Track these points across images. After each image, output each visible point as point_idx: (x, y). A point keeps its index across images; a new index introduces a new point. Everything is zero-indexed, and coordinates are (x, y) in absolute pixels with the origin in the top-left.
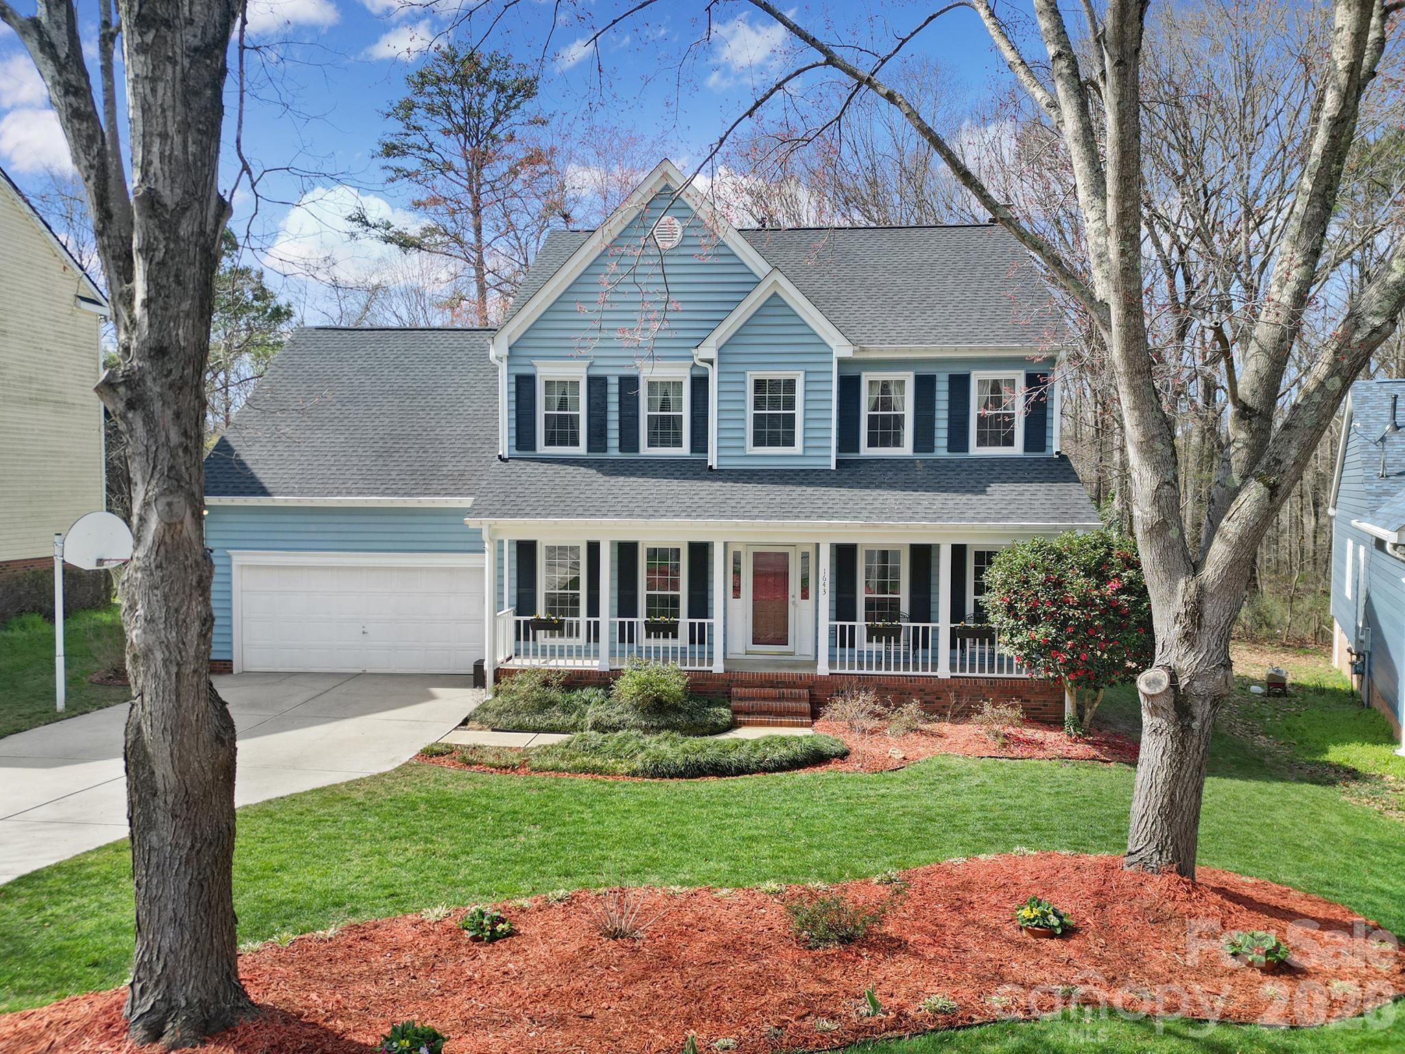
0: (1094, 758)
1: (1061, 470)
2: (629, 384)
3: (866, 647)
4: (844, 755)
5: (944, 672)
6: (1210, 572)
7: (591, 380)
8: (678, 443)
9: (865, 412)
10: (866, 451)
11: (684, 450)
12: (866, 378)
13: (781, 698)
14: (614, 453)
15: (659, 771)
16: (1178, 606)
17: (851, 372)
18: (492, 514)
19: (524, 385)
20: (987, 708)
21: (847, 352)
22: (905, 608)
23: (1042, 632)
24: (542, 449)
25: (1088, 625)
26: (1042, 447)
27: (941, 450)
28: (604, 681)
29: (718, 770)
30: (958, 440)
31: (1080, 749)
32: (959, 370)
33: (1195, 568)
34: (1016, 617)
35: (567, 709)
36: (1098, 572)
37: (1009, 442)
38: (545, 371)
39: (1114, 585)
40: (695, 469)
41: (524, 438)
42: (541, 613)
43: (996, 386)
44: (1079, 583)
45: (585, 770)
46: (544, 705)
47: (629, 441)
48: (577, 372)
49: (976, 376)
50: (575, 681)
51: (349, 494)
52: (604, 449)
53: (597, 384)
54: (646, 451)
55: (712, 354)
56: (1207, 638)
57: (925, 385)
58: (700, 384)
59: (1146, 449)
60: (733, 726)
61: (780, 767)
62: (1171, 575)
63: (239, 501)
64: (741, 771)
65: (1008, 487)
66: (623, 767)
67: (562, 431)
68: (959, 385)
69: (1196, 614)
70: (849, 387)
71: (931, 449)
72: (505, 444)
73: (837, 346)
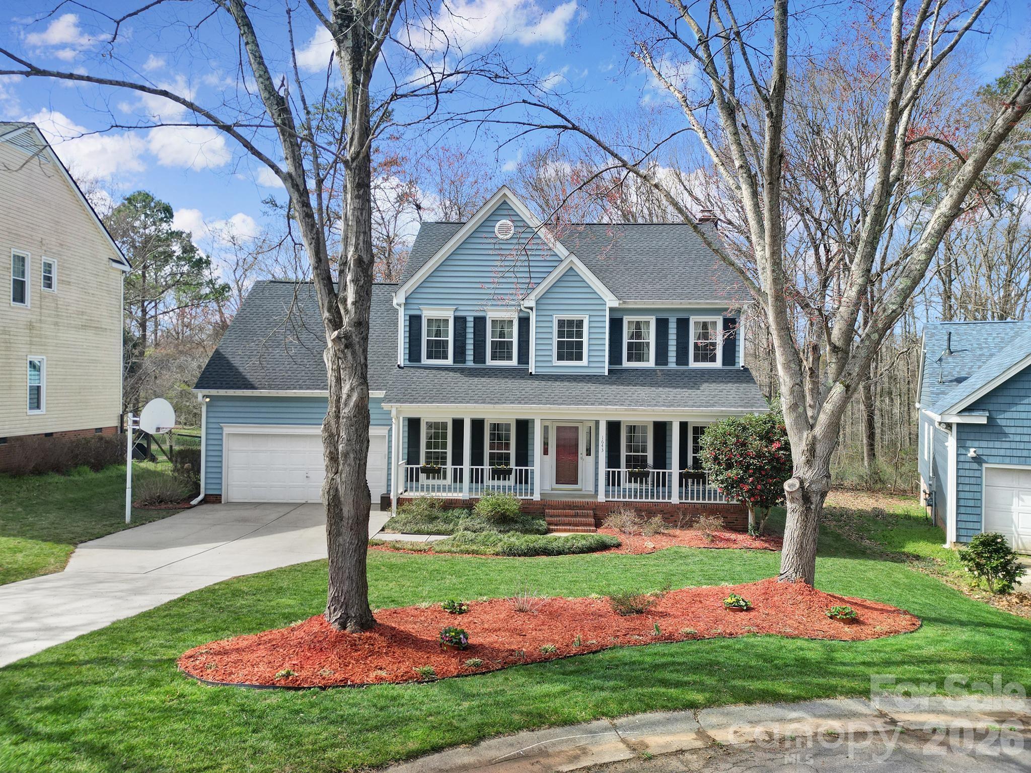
0: (765, 548)
1: (745, 376)
2: (480, 322)
3: (627, 485)
4: (618, 546)
5: (675, 500)
6: (818, 431)
7: (456, 319)
8: (510, 358)
9: (625, 340)
10: (626, 364)
11: (514, 362)
12: (626, 319)
13: (576, 516)
14: (470, 363)
15: (512, 552)
16: (803, 446)
17: (617, 316)
18: (398, 401)
19: (414, 321)
20: (702, 519)
21: (616, 304)
22: (650, 461)
23: (733, 473)
24: (425, 361)
26: (733, 362)
27: (672, 364)
28: (467, 505)
29: (546, 552)
30: (682, 358)
31: (757, 544)
32: (682, 316)
33: (812, 427)
34: (719, 464)
35: (447, 521)
36: (767, 437)
37: (713, 359)
38: (428, 313)
39: (776, 445)
40: (521, 373)
41: (414, 354)
42: (423, 463)
43: (705, 325)
44: (755, 444)
45: (468, 552)
46: (432, 519)
47: (479, 356)
48: (449, 314)
49: (693, 319)
50: (448, 505)
51: (301, 388)
52: (464, 361)
53: (460, 321)
54: (490, 362)
55: (532, 304)
56: (818, 463)
57: (662, 325)
58: (524, 322)
59: (787, 367)
60: (548, 531)
61: (582, 551)
62: (800, 431)
63: (231, 392)
64: (560, 553)
65: (713, 386)
66: (490, 550)
67: (437, 349)
68: (683, 324)
69: (812, 450)
70: (616, 325)
71: (666, 364)
72: (402, 358)
73: (609, 300)
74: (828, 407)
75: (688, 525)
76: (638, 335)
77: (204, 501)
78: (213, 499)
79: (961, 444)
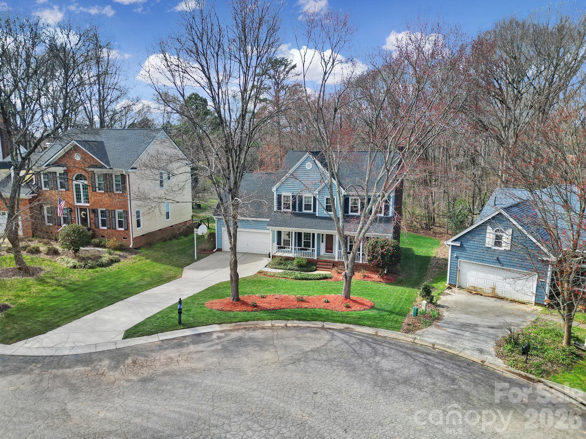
0: (380, 282)
2: (301, 197)
4: (331, 278)
7: (293, 196)
8: (311, 210)
9: (350, 206)
10: (350, 213)
11: (312, 211)
12: (350, 198)
13: (327, 265)
14: (297, 211)
15: (296, 279)
17: (347, 197)
18: (272, 226)
19: (279, 196)
20: (362, 270)
21: (346, 194)
24: (283, 210)
28: (293, 259)
29: (306, 279)
31: (379, 279)
32: (370, 197)
35: (284, 265)
37: (381, 213)
38: (283, 194)
39: (384, 250)
40: (313, 216)
41: (279, 208)
42: (282, 245)
45: (284, 277)
46: (280, 264)
47: (300, 209)
48: (290, 194)
50: (287, 259)
52: (295, 210)
54: (304, 211)
55: (317, 193)
58: (315, 198)
60: (316, 270)
61: (318, 279)
64: (310, 279)
66: (290, 278)
67: (287, 206)
70: (346, 200)
72: (275, 209)
73: (343, 192)
76: (355, 203)
77: (216, 251)
78: (220, 250)
79: (452, 252)
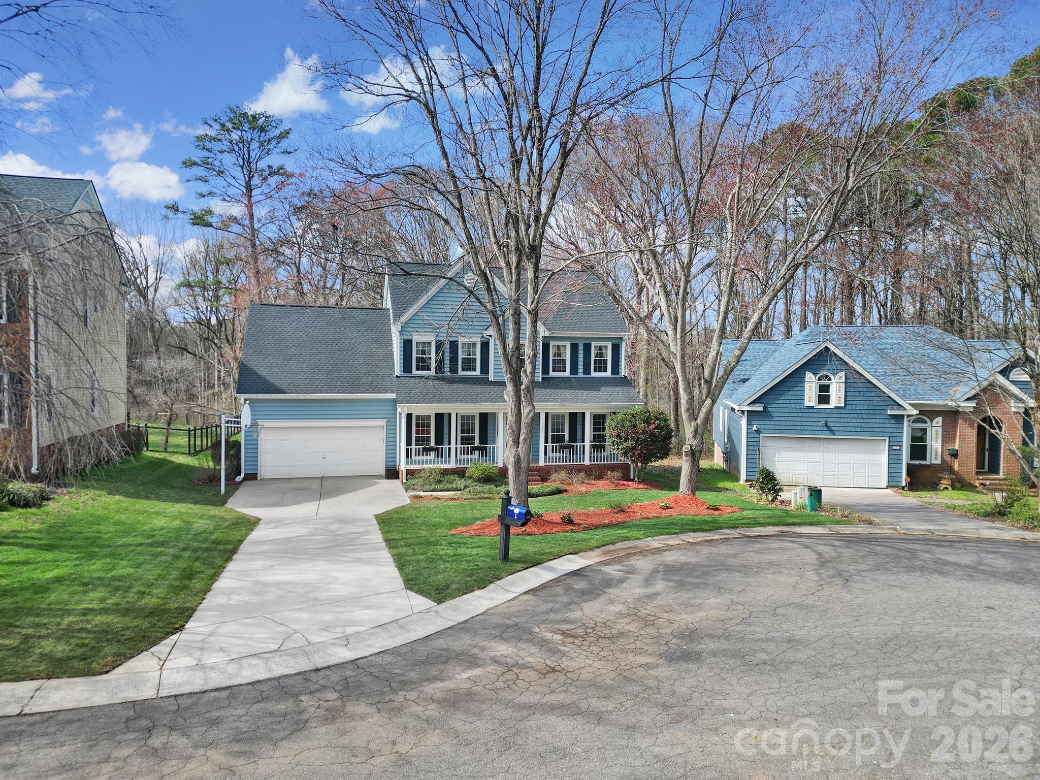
1: (626, 382)
2: (454, 345)
3: (551, 455)
4: (566, 491)
5: (587, 462)
6: (699, 421)
7: (437, 342)
8: (474, 370)
9: (551, 358)
10: (552, 374)
11: (477, 373)
12: (552, 343)
14: (447, 373)
16: (692, 429)
17: (547, 341)
18: (408, 402)
19: (407, 345)
20: (609, 473)
21: (547, 334)
22: (567, 438)
23: (630, 443)
24: (415, 372)
25: (645, 440)
26: (618, 373)
27: (581, 374)
30: (587, 370)
32: (587, 342)
33: (696, 419)
34: (621, 438)
35: (450, 482)
36: (647, 421)
37: (605, 370)
38: (416, 338)
39: (653, 426)
40: (483, 381)
41: (407, 368)
42: (413, 444)
43: (600, 348)
44: (641, 426)
46: (440, 481)
47: (454, 370)
48: (431, 338)
49: (594, 344)
50: (445, 472)
51: (321, 392)
52: (443, 373)
53: (439, 345)
54: (461, 373)
55: (492, 333)
56: (699, 437)
57: (574, 348)
58: (485, 346)
62: (690, 421)
63: (267, 396)
65: (608, 389)
67: (423, 364)
68: (587, 347)
69: (696, 431)
70: (546, 347)
71: (577, 373)
72: (398, 370)
73: (543, 331)
74: (704, 410)
75: (599, 478)
76: (559, 354)
77: (244, 479)
78: (252, 477)
79: (749, 423)
